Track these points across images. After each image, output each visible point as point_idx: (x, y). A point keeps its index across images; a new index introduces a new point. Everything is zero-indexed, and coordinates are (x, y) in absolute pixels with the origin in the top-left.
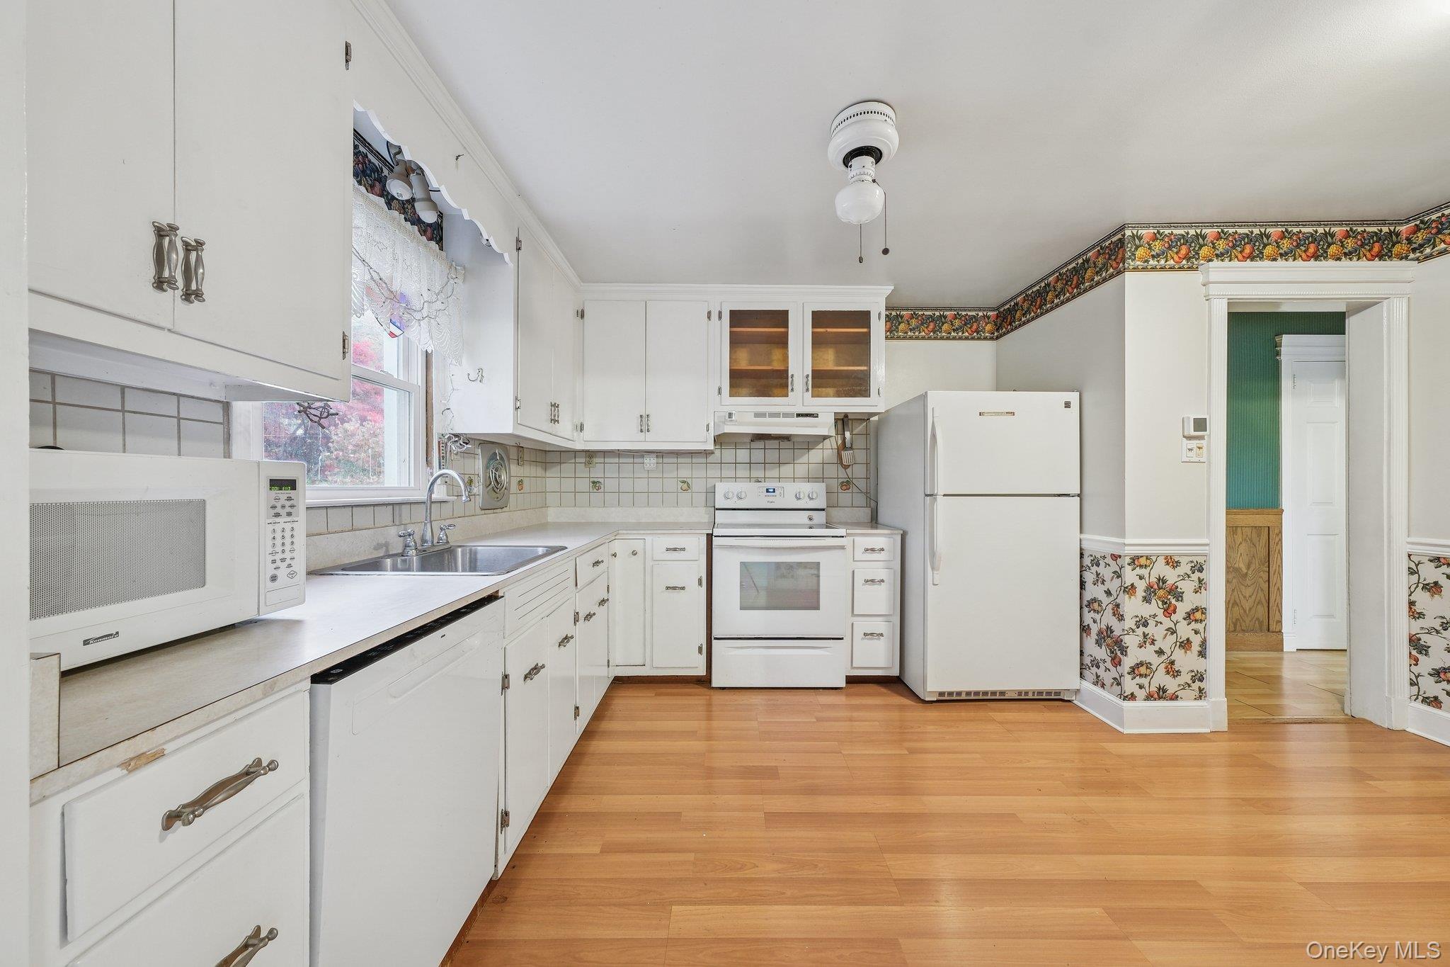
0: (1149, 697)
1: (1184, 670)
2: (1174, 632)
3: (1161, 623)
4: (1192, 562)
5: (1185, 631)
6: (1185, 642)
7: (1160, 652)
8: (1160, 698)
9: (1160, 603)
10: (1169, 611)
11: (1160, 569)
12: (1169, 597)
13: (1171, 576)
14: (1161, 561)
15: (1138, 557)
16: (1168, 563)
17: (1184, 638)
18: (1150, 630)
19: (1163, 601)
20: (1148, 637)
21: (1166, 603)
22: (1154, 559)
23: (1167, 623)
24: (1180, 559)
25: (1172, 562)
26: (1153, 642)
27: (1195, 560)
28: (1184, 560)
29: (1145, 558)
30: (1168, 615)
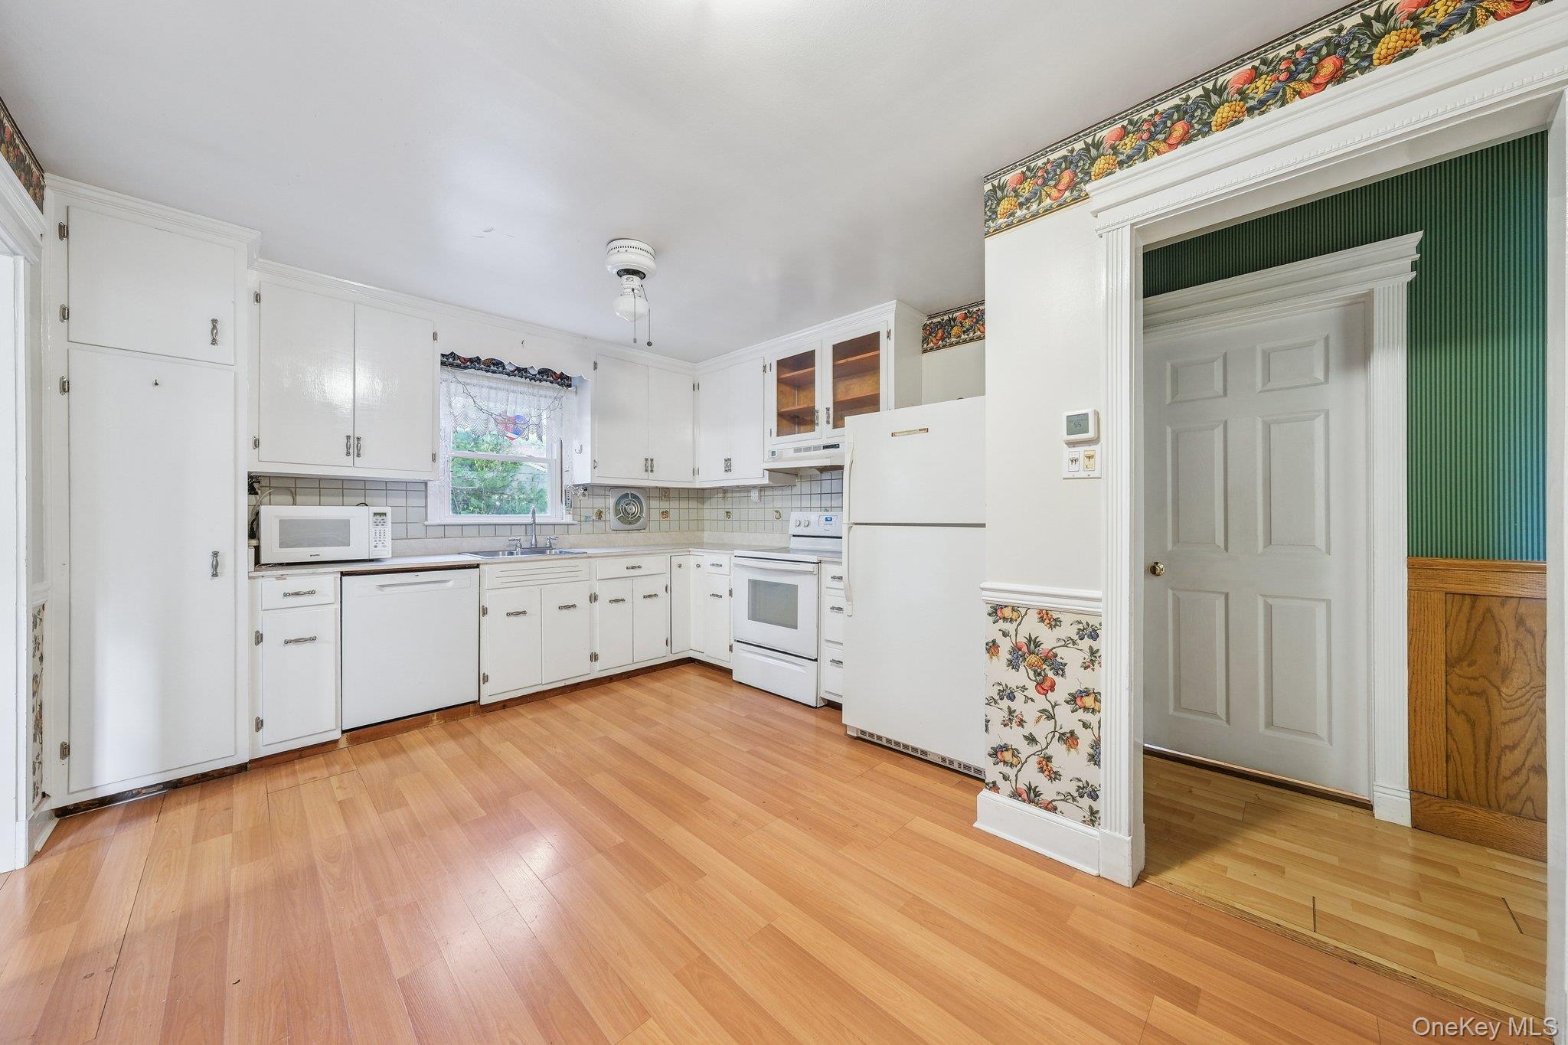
0: (1016, 795)
1: (1066, 775)
2: (1051, 717)
3: (1032, 700)
4: (1080, 623)
5: (1068, 718)
6: (1068, 735)
7: (1031, 739)
8: (1031, 801)
9: (1031, 674)
10: (1045, 687)
11: (1031, 626)
12: (1044, 667)
13: (1048, 639)
14: (1032, 617)
15: (1002, 607)
16: (1042, 620)
17: (1066, 729)
18: (1018, 705)
19: (1035, 671)
20: (1015, 715)
21: (1039, 674)
22: (1023, 611)
23: (1041, 702)
24: (1062, 617)
25: (1048, 619)
26: (1021, 723)
27: (1084, 619)
28: (1066, 619)
29: (1010, 609)
30: (1042, 691)
